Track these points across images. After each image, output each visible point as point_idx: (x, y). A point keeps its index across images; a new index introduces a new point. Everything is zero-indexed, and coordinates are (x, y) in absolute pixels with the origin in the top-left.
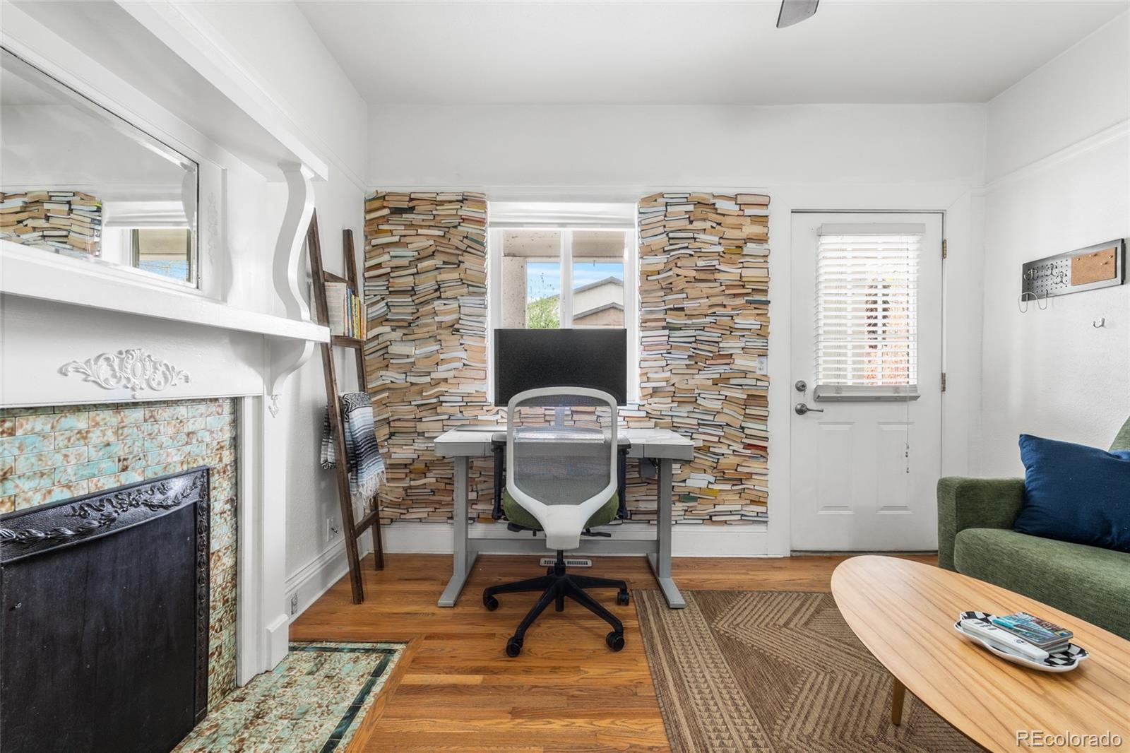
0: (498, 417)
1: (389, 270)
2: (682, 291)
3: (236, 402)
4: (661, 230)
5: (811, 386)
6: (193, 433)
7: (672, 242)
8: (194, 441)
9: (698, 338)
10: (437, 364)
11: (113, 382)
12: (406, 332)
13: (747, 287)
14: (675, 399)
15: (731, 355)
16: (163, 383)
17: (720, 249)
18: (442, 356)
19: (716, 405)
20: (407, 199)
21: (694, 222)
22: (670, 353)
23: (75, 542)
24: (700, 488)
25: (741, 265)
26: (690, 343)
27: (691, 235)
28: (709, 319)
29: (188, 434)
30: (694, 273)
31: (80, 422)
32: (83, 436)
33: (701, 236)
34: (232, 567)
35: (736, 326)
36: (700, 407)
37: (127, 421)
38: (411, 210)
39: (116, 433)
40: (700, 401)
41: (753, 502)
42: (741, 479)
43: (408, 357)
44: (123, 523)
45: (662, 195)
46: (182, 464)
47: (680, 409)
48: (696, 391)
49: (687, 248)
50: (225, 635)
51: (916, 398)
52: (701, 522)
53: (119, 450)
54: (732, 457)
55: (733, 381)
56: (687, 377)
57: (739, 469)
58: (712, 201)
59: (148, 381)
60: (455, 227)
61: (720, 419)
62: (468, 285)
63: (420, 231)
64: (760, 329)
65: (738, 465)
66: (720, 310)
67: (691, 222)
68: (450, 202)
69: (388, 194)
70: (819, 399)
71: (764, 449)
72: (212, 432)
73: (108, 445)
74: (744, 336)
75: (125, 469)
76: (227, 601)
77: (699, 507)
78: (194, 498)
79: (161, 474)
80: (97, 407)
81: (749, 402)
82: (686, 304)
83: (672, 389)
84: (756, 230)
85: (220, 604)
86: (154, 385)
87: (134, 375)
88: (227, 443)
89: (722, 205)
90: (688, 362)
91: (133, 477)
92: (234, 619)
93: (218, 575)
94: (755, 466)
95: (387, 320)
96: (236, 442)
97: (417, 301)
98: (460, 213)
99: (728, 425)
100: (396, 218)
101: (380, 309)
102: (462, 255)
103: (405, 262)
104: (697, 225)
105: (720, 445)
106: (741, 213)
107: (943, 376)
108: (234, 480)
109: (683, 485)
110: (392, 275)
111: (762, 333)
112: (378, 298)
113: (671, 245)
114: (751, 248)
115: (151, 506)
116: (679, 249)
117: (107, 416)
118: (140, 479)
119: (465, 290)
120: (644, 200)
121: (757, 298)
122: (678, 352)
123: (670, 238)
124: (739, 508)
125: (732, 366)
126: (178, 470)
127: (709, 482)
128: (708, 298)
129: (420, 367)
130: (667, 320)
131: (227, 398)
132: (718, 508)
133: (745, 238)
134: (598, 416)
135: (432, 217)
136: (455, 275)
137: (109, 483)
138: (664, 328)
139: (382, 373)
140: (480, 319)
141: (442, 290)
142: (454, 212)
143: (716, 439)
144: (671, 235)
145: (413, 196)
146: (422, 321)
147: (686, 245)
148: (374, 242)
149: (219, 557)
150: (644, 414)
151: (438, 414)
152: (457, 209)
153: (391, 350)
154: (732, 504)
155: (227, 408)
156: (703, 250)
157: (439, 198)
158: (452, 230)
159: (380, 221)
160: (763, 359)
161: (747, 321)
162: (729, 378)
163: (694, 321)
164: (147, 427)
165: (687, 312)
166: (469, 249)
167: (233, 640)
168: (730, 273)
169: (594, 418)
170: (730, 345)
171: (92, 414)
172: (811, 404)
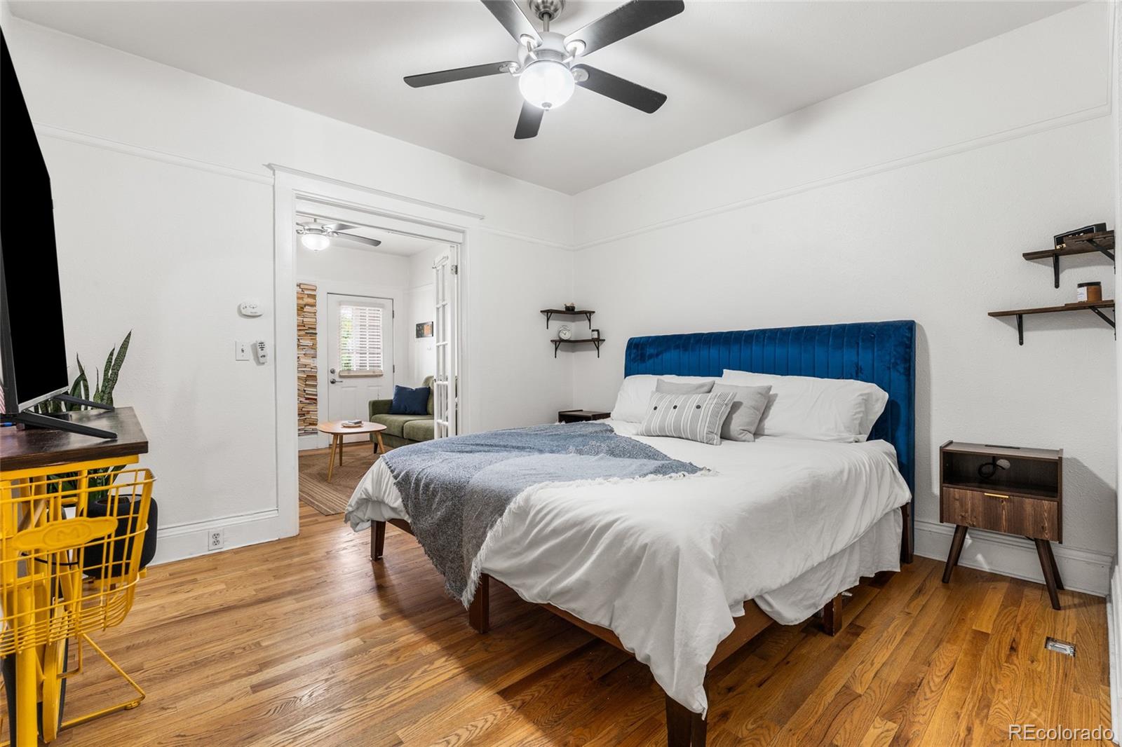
5: (337, 371)
13: (306, 326)
25: (303, 316)
35: (301, 344)
41: (310, 424)
42: (304, 414)
51: (382, 375)
54: (300, 404)
57: (303, 409)
65: (303, 407)
70: (341, 377)
71: (316, 399)
74: (305, 349)
81: (307, 379)
84: (310, 301)
94: (311, 408)
106: (302, 292)
107: (394, 366)
111: (314, 347)
114: (307, 309)
121: (311, 331)
124: (303, 427)
133: (304, 304)
160: (314, 359)
161: (306, 342)
172: (337, 379)
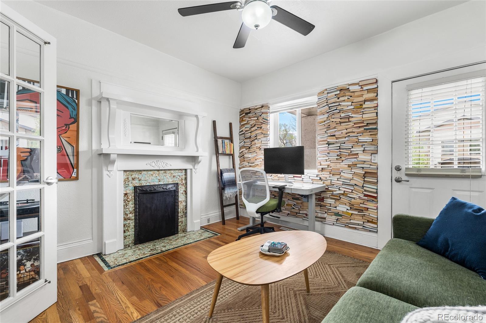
0: (272, 177)
1: (244, 132)
2: (335, 128)
3: (186, 170)
4: (326, 104)
5: (403, 167)
6: (175, 176)
7: (330, 108)
8: (175, 178)
9: (341, 147)
10: (256, 160)
11: (155, 166)
12: (249, 150)
13: (364, 122)
14: (331, 173)
15: (358, 154)
16: (165, 166)
17: (352, 107)
18: (257, 157)
19: (350, 176)
20: (248, 109)
21: (340, 98)
22: (329, 154)
23: (149, 192)
24: (343, 211)
25: (362, 113)
26: (338, 149)
27: (338, 104)
28: (347, 139)
29: (174, 176)
30: (339, 120)
31: (152, 173)
32: (152, 175)
33: (343, 104)
34: (185, 205)
35: (359, 141)
36: (343, 177)
37: (160, 173)
38: (249, 113)
39: (158, 175)
40: (342, 174)
41: (368, 221)
42: (363, 210)
43: (249, 158)
44: (157, 190)
45: (326, 90)
46: (172, 182)
47: (333, 177)
48: (341, 170)
49: (336, 109)
50: (183, 219)
52: (344, 226)
53: (159, 178)
54: (359, 200)
55: (358, 166)
56: (337, 163)
57: (361, 205)
58: (347, 88)
59: (162, 166)
60: (260, 116)
61: (352, 182)
62: (264, 134)
63: (252, 119)
64: (372, 142)
65: (361, 203)
66: (351, 134)
67: (338, 98)
68: (259, 108)
69: (244, 109)
70: (408, 175)
71: (376, 198)
72: (180, 176)
73: (156, 177)
74: (364, 145)
75: (160, 181)
76: (184, 212)
77: (343, 219)
78: (174, 189)
79: (167, 183)
80: (154, 170)
81: (366, 175)
82: (336, 134)
83: (331, 169)
84: (372, 95)
85: (182, 212)
86: (163, 166)
87: (159, 165)
88: (184, 179)
89: (352, 88)
90: (337, 157)
91: (161, 183)
92: (186, 217)
93: (181, 206)
94: (370, 205)
95: (245, 147)
96: (186, 179)
97: (251, 141)
98: (262, 111)
99: (355, 185)
100: (246, 116)
101: (242, 144)
102: (262, 125)
103: (248, 129)
104: (341, 99)
105: (352, 194)
106: (362, 89)
108: (186, 187)
109: (335, 209)
110: (245, 133)
111: (374, 144)
112: (243, 140)
113: (330, 109)
114: (368, 104)
115: (163, 188)
116: (333, 110)
117: (156, 172)
118: (163, 183)
119: (263, 136)
120: (319, 94)
121: (371, 127)
122: (332, 153)
123: (329, 107)
124: (362, 223)
125: (358, 159)
126: (171, 183)
127: (347, 209)
128: (346, 129)
129: (252, 161)
130: (328, 141)
131: (183, 169)
132: (352, 221)
133: (364, 100)
134: (303, 178)
135: (255, 114)
136: (260, 131)
137: (157, 183)
138: (327, 144)
139: (244, 162)
140: (266, 145)
141: (257, 136)
142: (260, 111)
143: (351, 191)
144: (330, 105)
145: (250, 108)
146: (252, 147)
147: (336, 108)
148: (241, 124)
149: (182, 202)
150: (319, 178)
151: (256, 176)
152: (261, 110)
153: (245, 156)
154: (358, 220)
155: (184, 171)
156: (344, 109)
157: (256, 108)
158: (259, 117)
159: (243, 117)
160: (376, 155)
161: (366, 138)
162: (356, 164)
163: (339, 140)
164: (164, 174)
165: (337, 137)
166: (264, 122)
167: (186, 221)
168: (357, 117)
169: (301, 179)
170: (358, 149)
171: (154, 171)
172: (404, 178)
